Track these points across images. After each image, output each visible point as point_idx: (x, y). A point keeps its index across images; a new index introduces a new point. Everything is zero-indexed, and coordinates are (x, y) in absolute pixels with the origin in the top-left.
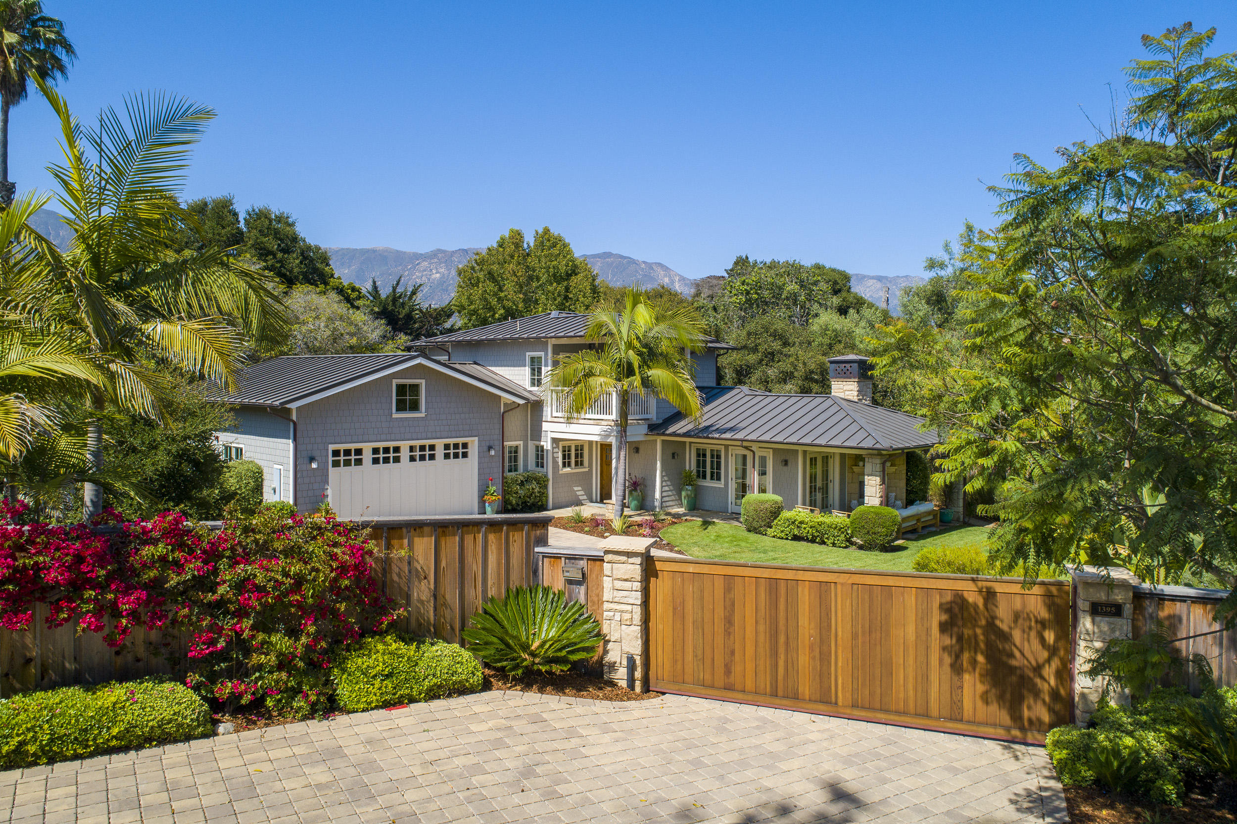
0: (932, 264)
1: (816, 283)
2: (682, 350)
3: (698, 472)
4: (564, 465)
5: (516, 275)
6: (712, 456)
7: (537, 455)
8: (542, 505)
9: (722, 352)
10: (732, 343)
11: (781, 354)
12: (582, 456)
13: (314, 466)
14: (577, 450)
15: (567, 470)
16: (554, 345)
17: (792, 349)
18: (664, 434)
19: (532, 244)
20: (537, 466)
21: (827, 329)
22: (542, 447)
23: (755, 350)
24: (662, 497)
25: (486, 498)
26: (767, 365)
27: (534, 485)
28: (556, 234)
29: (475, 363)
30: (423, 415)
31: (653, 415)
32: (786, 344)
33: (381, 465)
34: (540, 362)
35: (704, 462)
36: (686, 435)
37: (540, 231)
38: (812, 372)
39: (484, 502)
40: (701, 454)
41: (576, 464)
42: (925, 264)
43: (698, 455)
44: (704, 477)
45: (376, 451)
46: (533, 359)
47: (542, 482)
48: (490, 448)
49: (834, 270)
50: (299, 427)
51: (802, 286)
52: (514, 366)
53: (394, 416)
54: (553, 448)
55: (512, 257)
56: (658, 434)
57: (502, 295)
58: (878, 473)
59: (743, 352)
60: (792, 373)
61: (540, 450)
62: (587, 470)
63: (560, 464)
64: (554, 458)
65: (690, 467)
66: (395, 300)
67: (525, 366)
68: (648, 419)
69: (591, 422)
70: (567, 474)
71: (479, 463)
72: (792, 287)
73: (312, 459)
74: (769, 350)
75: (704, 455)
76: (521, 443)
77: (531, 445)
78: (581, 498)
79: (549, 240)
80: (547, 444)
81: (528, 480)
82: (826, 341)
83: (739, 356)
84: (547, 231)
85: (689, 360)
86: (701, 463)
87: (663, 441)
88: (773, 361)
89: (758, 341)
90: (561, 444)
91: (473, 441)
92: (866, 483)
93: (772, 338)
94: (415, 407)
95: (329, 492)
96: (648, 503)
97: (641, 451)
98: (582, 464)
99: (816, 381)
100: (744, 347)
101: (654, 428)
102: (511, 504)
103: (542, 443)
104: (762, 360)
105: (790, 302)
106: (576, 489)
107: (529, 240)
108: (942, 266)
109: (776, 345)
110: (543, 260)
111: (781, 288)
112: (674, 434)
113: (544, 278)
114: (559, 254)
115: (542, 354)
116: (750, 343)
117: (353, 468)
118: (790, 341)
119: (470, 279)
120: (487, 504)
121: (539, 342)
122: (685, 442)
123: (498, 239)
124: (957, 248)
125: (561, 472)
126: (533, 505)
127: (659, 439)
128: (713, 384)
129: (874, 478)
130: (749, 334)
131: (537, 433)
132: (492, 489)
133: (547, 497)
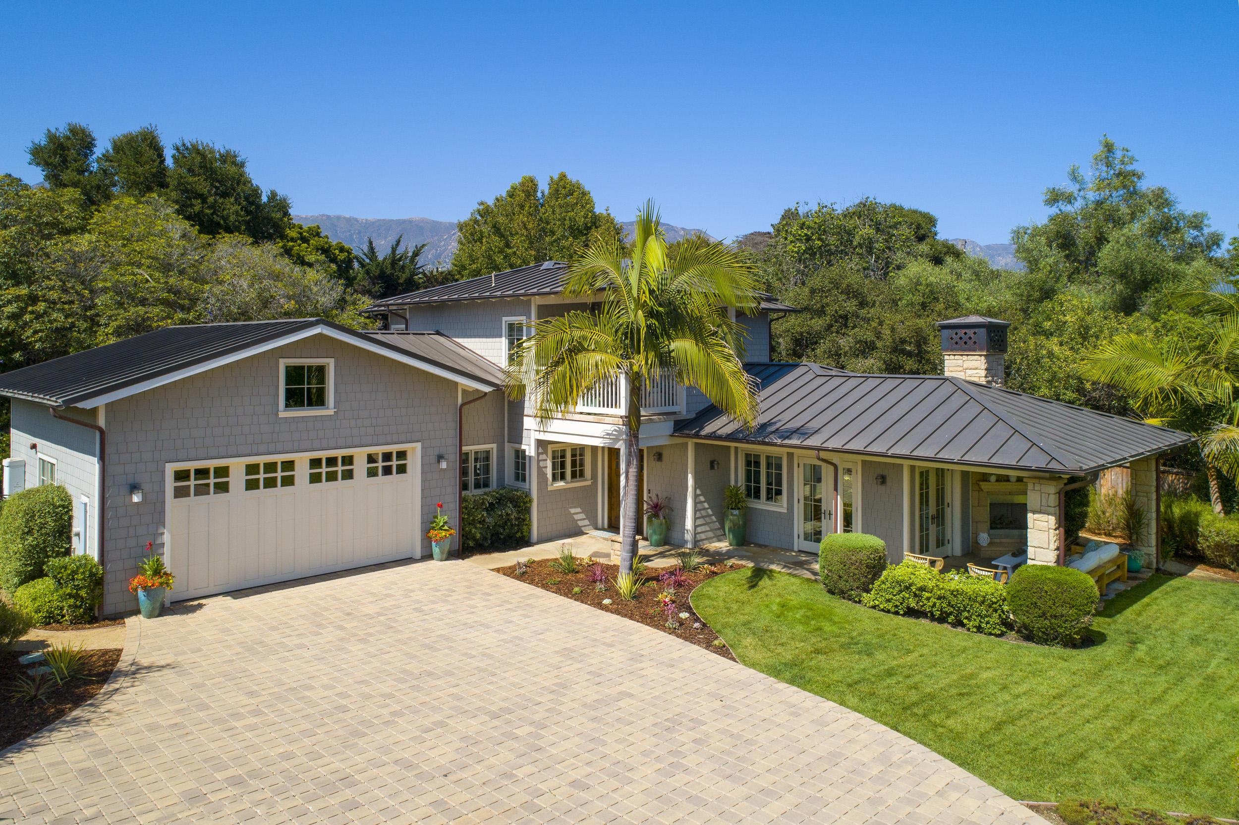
0: (1055, 197)
1: (895, 226)
2: (723, 311)
3: (748, 488)
4: (554, 478)
5: (526, 228)
6: (769, 465)
7: (517, 463)
8: (523, 537)
9: (775, 316)
10: (787, 304)
11: (857, 317)
12: (582, 465)
13: (136, 498)
14: (573, 455)
15: (561, 484)
16: (539, 307)
17: (872, 311)
18: (697, 436)
19: (546, 192)
20: (517, 479)
21: (918, 283)
22: (524, 451)
23: (821, 312)
24: (696, 527)
25: (432, 533)
26: (837, 332)
27: (510, 509)
28: (574, 180)
29: (438, 333)
30: (331, 412)
31: (682, 408)
32: (862, 304)
33: (262, 492)
34: (520, 329)
35: (758, 473)
36: (731, 437)
37: (556, 177)
38: (903, 341)
39: (430, 539)
40: (752, 462)
41: (574, 475)
42: (1044, 198)
43: (748, 463)
44: (757, 496)
45: (252, 469)
46: (511, 327)
47: (522, 504)
48: (440, 458)
49: (915, 212)
50: (109, 439)
51: (878, 230)
52: (487, 337)
53: (282, 415)
54: (538, 454)
55: (522, 207)
56: (688, 436)
57: (509, 251)
58: (1052, 510)
59: (804, 315)
60: (873, 342)
61: (520, 455)
62: (589, 483)
63: (550, 476)
64: (539, 468)
65: (736, 481)
66: (394, 262)
67: (501, 336)
68: (674, 413)
69: (590, 418)
70: (560, 491)
71: (423, 481)
72: (867, 231)
73: (134, 488)
74: (841, 312)
75: (757, 464)
76: (494, 446)
77: (508, 448)
78: (580, 523)
79: (565, 188)
80: (529, 448)
81: (500, 501)
82: (918, 299)
83: (799, 320)
84: (563, 177)
85: (734, 325)
86: (752, 476)
87: (696, 444)
88: (846, 326)
89: (825, 301)
90: (550, 448)
91: (414, 449)
92: (1030, 524)
93: (844, 297)
94: (318, 400)
95: (166, 538)
96: (675, 535)
97: (665, 458)
98: (582, 475)
99: (909, 354)
100: (806, 309)
101: (682, 427)
102: (474, 538)
103: (523, 447)
104: (830, 326)
105: (863, 251)
106: (573, 511)
107: (544, 187)
108: (1070, 199)
109: (851, 306)
110: (558, 211)
111: (850, 233)
112: (713, 436)
113: (559, 233)
114: (577, 204)
115: (523, 319)
116: (815, 304)
117: (213, 498)
118: (869, 299)
119: (472, 234)
120: (434, 544)
121: (519, 304)
122: (729, 447)
123: (509, 188)
124: (1089, 174)
125: (550, 488)
126: (510, 537)
127: (691, 443)
128: (765, 359)
129: (1045, 517)
130: (813, 291)
131: (516, 433)
132: (441, 520)
133: (529, 526)
